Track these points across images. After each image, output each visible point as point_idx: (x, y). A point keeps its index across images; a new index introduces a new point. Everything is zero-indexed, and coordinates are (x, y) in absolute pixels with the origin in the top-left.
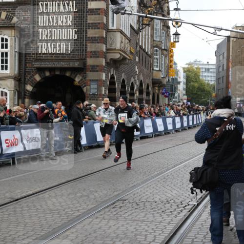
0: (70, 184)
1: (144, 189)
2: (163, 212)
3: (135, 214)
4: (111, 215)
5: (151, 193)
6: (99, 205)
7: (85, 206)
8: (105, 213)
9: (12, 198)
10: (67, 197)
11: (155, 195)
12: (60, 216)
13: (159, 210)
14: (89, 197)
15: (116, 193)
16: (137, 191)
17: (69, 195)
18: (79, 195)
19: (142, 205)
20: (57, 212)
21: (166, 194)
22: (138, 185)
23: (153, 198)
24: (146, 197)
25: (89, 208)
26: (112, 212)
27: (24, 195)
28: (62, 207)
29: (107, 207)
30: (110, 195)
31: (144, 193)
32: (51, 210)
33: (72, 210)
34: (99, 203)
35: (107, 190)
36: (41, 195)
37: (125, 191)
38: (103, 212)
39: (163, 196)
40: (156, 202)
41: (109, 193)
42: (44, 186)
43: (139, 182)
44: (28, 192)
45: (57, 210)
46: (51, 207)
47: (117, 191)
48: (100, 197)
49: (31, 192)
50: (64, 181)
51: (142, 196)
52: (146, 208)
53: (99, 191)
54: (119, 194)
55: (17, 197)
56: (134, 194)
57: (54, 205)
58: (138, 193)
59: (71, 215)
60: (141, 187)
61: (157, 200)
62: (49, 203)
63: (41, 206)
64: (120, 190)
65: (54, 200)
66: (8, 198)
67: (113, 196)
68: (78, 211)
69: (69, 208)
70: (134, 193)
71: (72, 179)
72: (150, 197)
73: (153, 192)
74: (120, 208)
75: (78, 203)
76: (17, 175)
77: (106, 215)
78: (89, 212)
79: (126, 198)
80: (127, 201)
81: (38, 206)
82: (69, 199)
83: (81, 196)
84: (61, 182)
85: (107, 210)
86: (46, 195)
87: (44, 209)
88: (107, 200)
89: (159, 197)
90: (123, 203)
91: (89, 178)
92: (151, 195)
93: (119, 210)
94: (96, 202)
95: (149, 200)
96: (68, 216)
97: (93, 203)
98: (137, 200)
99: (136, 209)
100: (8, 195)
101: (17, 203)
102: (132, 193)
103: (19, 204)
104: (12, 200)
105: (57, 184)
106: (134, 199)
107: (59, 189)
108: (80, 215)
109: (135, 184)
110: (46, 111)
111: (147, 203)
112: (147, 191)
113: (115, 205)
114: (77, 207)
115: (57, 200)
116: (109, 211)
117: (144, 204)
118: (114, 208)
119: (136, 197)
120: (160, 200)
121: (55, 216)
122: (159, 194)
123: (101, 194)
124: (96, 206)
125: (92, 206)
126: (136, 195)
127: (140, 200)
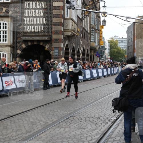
0: (42, 107)
2: (96, 123)
3: (80, 125)
5: (89, 113)
7: (51, 120)
9: (9, 115)
10: (41, 115)
11: (92, 114)
12: (37, 126)
13: (94, 122)
14: (53, 115)
15: (69, 112)
16: (82, 111)
17: (42, 113)
18: (48, 113)
19: (84, 120)
21: (98, 113)
22: (82, 108)
23: (91, 116)
24: (86, 115)
25: (54, 121)
26: (67, 124)
27: (16, 113)
28: (38, 120)
29: (64, 120)
30: (66, 113)
31: (86, 112)
32: (31, 122)
33: (44, 122)
35: (64, 111)
36: (26, 114)
37: (74, 111)
38: (62, 123)
39: (97, 114)
40: (92, 118)
41: (66, 112)
42: (27, 108)
43: (82, 106)
44: (18, 112)
45: (35, 122)
46: (32, 121)
47: (70, 111)
49: (20, 112)
51: (84, 114)
52: (87, 121)
53: (59, 111)
54: (71, 113)
55: (12, 115)
56: (80, 113)
57: (33, 119)
59: (43, 125)
60: (84, 109)
61: (93, 116)
62: (31, 118)
63: (26, 120)
64: (72, 111)
65: (34, 116)
67: (68, 115)
68: (48, 123)
69: (42, 121)
70: (80, 112)
71: (44, 104)
73: (91, 112)
74: (72, 121)
75: (47, 118)
77: (63, 125)
78: (54, 123)
79: (75, 115)
80: (75, 117)
81: (24, 120)
84: (38, 106)
85: (64, 122)
86: (29, 113)
87: (28, 122)
88: (64, 117)
89: (94, 115)
90: (73, 118)
91: (54, 104)
92: (90, 114)
93: (71, 122)
94: (58, 117)
95: (88, 116)
96: (41, 126)
97: (56, 118)
98: (81, 116)
99: (81, 122)
100: (7, 114)
102: (78, 112)
103: (13, 118)
104: (9, 116)
105: (35, 107)
106: (79, 116)
107: (36, 110)
108: (48, 125)
109: (80, 107)
110: (29, 65)
111: (87, 118)
112: (87, 111)
113: (68, 119)
114: (46, 121)
115: (35, 116)
116: (65, 123)
117: (86, 119)
118: (68, 121)
119: (81, 115)
120: (95, 116)
121: (34, 126)
122: (94, 113)
123: (61, 113)
124: (58, 120)
125: (56, 120)
126: (81, 114)
127: (83, 117)
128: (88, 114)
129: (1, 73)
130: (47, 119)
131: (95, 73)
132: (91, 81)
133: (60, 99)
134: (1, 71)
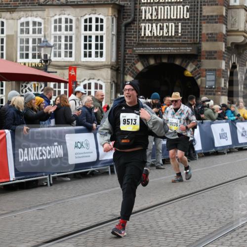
0: (185, 200)
4: (240, 241)
6: (223, 227)
7: (206, 228)
8: (232, 238)
9: (115, 216)
10: (182, 216)
12: (176, 240)
14: (210, 217)
17: (184, 214)
18: (197, 213)
20: (171, 234)
25: (211, 231)
26: (241, 238)
28: (177, 228)
29: (234, 230)
32: (163, 231)
33: (190, 233)
34: (223, 225)
35: (232, 209)
38: (229, 236)
42: (152, 202)
45: (171, 231)
46: (164, 228)
48: (224, 217)
50: (176, 196)
53: (222, 209)
57: (166, 225)
59: (189, 239)
62: (161, 223)
63: (151, 226)
66: (110, 215)
68: (198, 234)
69: (186, 229)
71: (187, 193)
75: (197, 224)
77: (233, 240)
78: (211, 236)
81: (146, 226)
82: (185, 218)
83: (200, 216)
85: (234, 234)
86: (156, 212)
87: (155, 230)
88: (233, 222)
91: (208, 193)
94: (220, 223)
96: (185, 240)
97: (216, 224)
100: (109, 211)
104: (114, 218)
105: (168, 199)
107: (171, 206)
108: (200, 239)
113: (244, 228)
114: (195, 230)
115: (170, 219)
116: (237, 235)
118: (243, 232)
121: (169, 239)
123: (226, 214)
124: (221, 228)
125: (215, 229)
129: (94, 125)
130: (197, 227)
133: (221, 183)
134: (94, 120)
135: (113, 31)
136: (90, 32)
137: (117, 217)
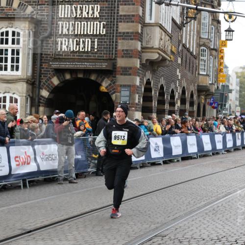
0: (95, 214)
1: (188, 223)
5: (197, 228)
6: (131, 241)
7: (115, 241)
9: (24, 230)
10: (91, 230)
11: (203, 231)
14: (119, 231)
15: (153, 227)
16: (180, 225)
17: (93, 228)
18: (107, 227)
19: (186, 243)
21: (216, 229)
22: (181, 217)
23: (201, 235)
24: (191, 233)
27: (39, 225)
28: (86, 241)
30: (146, 229)
31: (189, 228)
34: (132, 238)
35: (141, 223)
36: (59, 227)
37: (164, 224)
39: (213, 232)
40: (204, 240)
41: (145, 226)
42: (62, 216)
43: (182, 213)
44: (43, 222)
47: (155, 224)
48: (133, 231)
49: (46, 223)
50: (87, 210)
51: (186, 231)
53: (132, 223)
54: (157, 228)
55: (29, 229)
56: (176, 229)
57: (75, 239)
58: (180, 227)
60: (185, 221)
61: (205, 237)
64: (158, 223)
65: (75, 233)
66: (19, 230)
67: (150, 231)
70: (176, 227)
71: (98, 207)
72: (196, 233)
73: (200, 226)
75: (106, 237)
76: (29, 200)
79: (165, 233)
80: (167, 237)
82: (94, 232)
83: (110, 230)
84: (84, 211)
86: (66, 226)
88: (142, 235)
89: (207, 233)
90: (162, 240)
92: (197, 231)
94: (129, 236)
95: (195, 236)
97: (124, 238)
98: (180, 236)
100: (18, 225)
101: (30, 236)
102: (173, 227)
103: (32, 236)
104: (24, 232)
105: (79, 213)
106: (175, 235)
107: (81, 220)
109: (177, 215)
111: (192, 240)
112: (192, 225)
113: (151, 241)
115: (79, 233)
117: (189, 241)
119: (178, 233)
120: (208, 236)
122: (208, 229)
123: (135, 228)
124: (129, 242)
126: (178, 230)
127: (183, 237)
128: (193, 232)
129: (7, 139)
131: (206, 143)
132: (199, 160)
133: (132, 197)
134: (7, 134)
135: (29, 45)
136: (6, 46)
137: (27, 231)
